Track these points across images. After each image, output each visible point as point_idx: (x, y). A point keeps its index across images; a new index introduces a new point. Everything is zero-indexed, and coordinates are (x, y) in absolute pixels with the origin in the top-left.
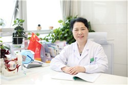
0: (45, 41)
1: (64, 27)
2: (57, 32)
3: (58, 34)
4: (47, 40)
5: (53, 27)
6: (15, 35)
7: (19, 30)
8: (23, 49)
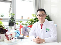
0: (25, 25)
1: (35, 18)
2: (32, 20)
3: (32, 22)
4: (26, 25)
5: (29, 18)
6: (10, 22)
8: (13, 29)
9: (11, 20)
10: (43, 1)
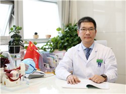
0: (42, 50)
1: (63, 36)
3: (57, 43)
4: (45, 49)
5: (50, 36)
6: (12, 44)
7: (17, 38)
8: (19, 59)
9: (14, 41)
10: (77, 1)
